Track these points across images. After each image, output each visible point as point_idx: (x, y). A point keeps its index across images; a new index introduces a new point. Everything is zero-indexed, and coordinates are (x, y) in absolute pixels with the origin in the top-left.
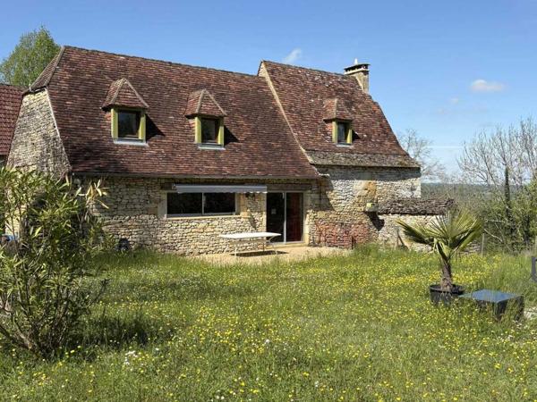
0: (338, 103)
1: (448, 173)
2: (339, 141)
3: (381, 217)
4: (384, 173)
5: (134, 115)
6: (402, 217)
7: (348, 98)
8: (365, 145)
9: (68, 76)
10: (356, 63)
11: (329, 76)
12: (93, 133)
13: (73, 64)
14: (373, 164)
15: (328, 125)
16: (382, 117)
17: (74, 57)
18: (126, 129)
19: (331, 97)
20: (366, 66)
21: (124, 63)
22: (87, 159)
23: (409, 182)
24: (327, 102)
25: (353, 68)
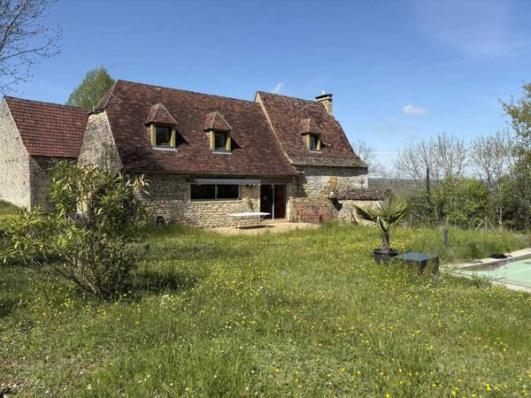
0: (311, 121)
1: (387, 171)
2: (311, 149)
3: (340, 202)
4: (342, 171)
5: (167, 130)
6: (355, 202)
7: (318, 118)
8: (329, 151)
9: (120, 101)
10: (324, 93)
11: (305, 102)
12: (138, 142)
13: (124, 93)
14: (335, 165)
15: (304, 137)
16: (341, 131)
17: (125, 88)
18: (162, 140)
19: (306, 117)
20: (331, 95)
21: (160, 92)
22: (134, 160)
23: (359, 178)
24: (303, 121)
25: (321, 97)
